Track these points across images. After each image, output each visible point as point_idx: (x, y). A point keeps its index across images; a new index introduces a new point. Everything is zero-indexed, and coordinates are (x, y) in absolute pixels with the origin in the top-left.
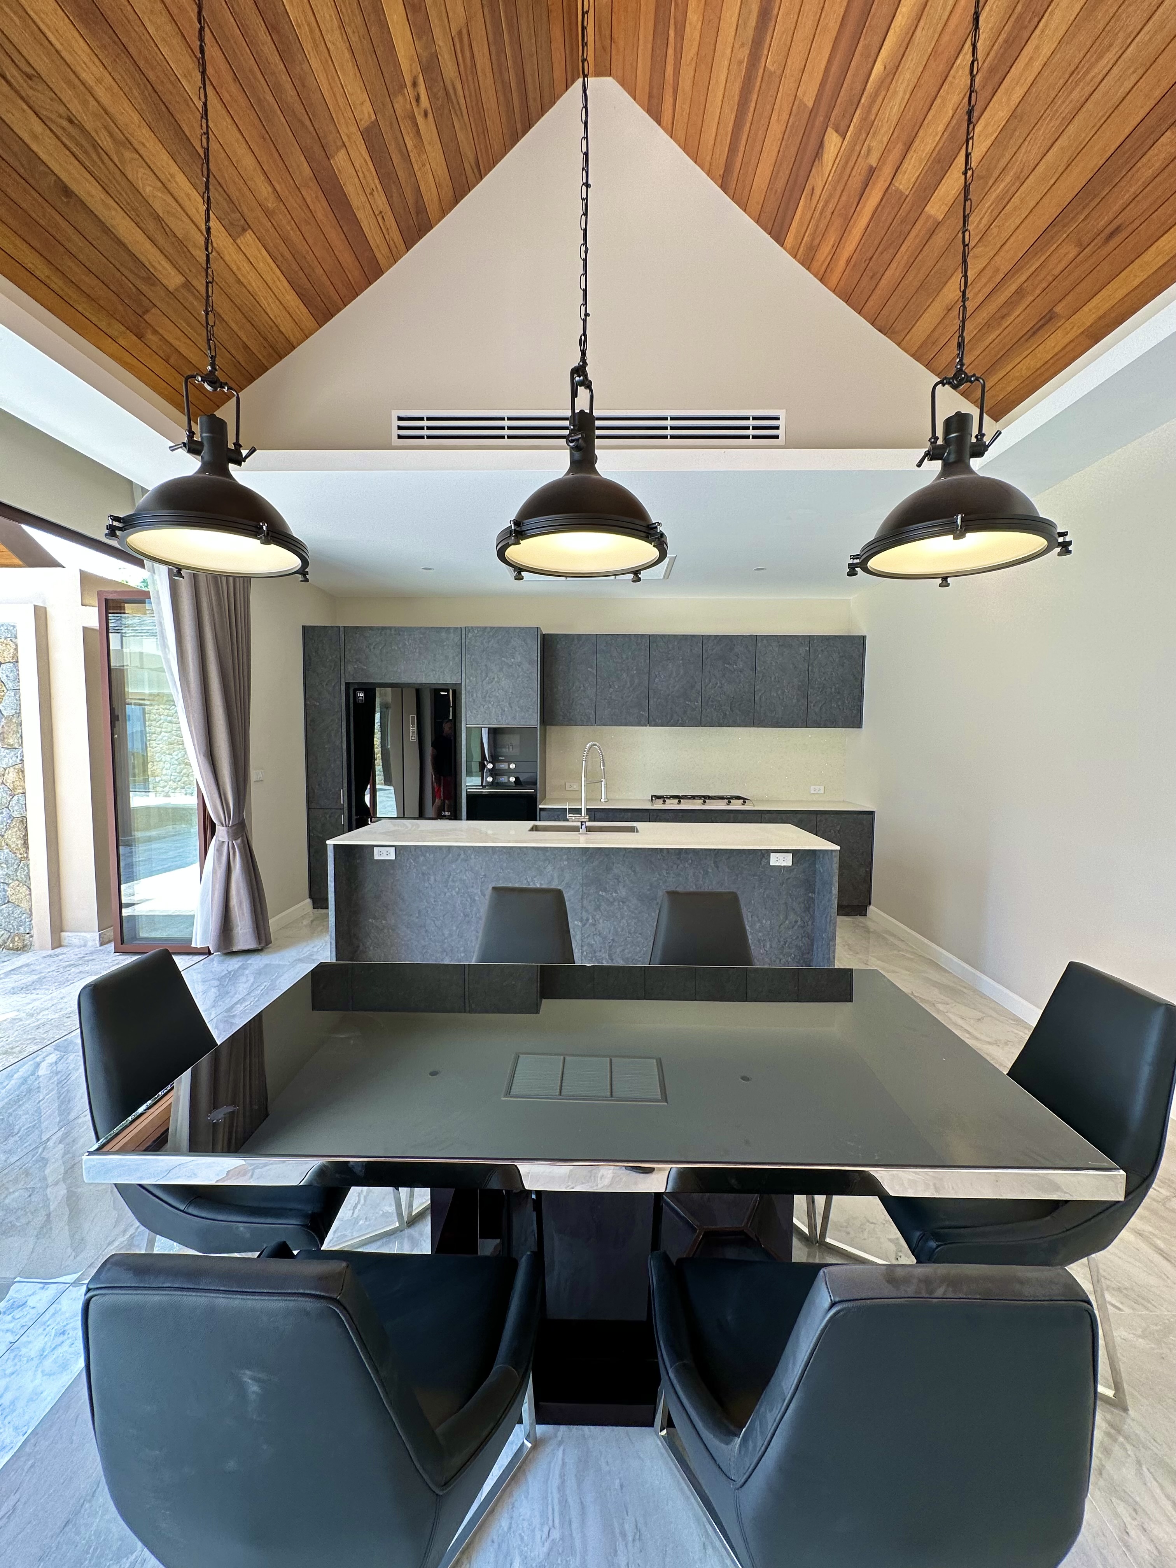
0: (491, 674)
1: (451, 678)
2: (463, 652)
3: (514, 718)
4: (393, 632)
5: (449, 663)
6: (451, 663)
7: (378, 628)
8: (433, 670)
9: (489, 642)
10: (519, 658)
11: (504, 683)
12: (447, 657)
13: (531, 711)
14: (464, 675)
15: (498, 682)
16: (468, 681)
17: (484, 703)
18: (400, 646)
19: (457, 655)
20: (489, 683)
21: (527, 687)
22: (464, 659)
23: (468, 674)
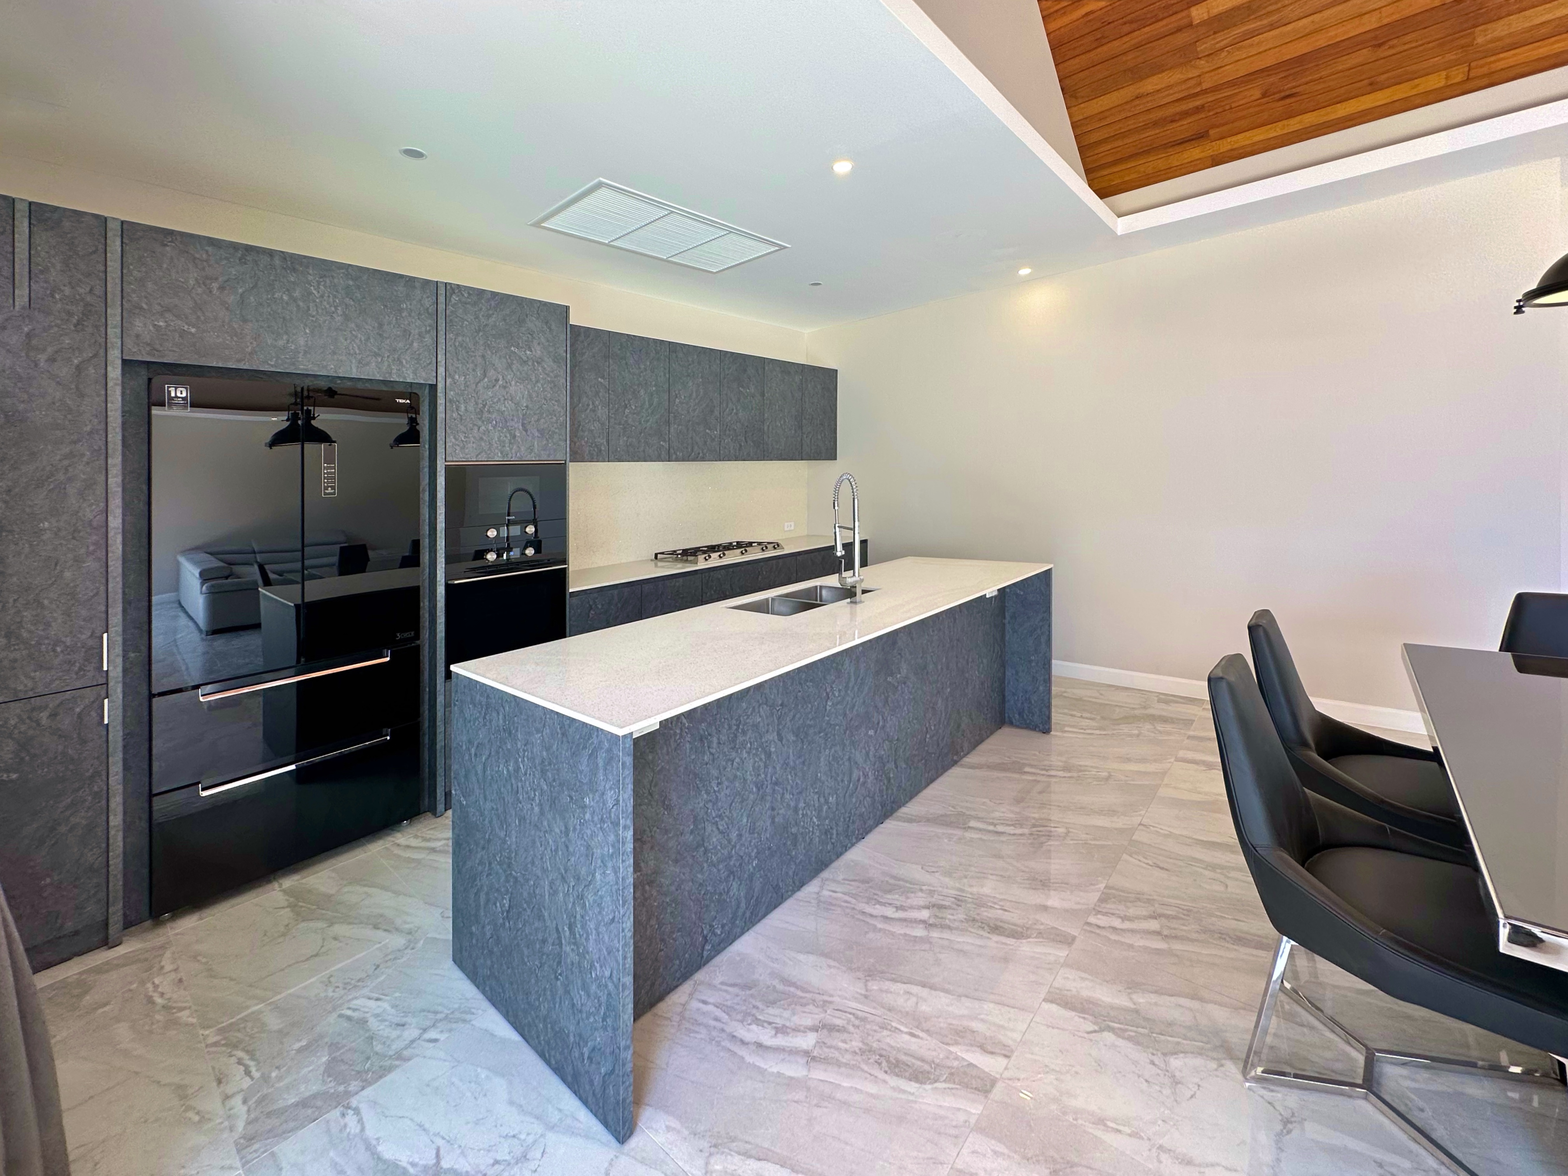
0: (491, 373)
1: (415, 373)
2: (442, 326)
3: (531, 449)
4: (277, 262)
5: (411, 344)
6: (415, 344)
7: (235, 246)
8: (376, 355)
9: (489, 316)
10: (538, 351)
11: (517, 389)
12: (406, 333)
13: (556, 436)
14: (441, 370)
15: (505, 387)
16: (448, 381)
17: (480, 423)
18: (297, 294)
19: (428, 332)
20: (487, 388)
21: (551, 399)
22: (441, 340)
23: (450, 368)
